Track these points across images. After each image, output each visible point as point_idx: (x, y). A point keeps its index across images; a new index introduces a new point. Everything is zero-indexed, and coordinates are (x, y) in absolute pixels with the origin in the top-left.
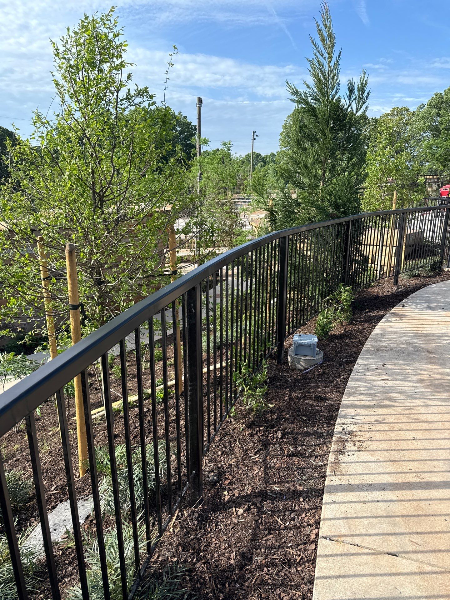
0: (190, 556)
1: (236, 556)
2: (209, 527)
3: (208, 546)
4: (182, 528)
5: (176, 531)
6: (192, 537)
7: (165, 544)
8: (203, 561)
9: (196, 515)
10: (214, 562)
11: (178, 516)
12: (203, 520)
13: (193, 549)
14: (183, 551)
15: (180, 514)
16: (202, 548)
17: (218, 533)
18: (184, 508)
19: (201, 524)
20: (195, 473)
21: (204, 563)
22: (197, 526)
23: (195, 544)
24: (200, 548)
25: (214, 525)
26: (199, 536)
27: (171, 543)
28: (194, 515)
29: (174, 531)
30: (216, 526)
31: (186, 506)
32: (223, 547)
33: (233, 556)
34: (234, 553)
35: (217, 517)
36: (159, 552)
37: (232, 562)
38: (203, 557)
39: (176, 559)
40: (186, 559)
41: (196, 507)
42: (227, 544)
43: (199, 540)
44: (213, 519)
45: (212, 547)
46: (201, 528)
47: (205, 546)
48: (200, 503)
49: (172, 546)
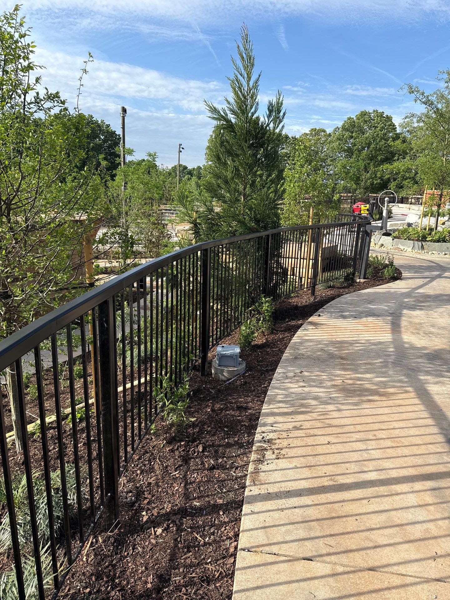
0: (104, 585)
1: (153, 579)
2: (125, 552)
3: (123, 572)
4: (96, 555)
5: (90, 560)
6: (107, 564)
7: (78, 575)
8: (118, 589)
9: (112, 540)
10: (130, 589)
11: (92, 543)
12: (119, 545)
13: (108, 577)
14: (96, 580)
15: (94, 540)
16: (117, 575)
17: (134, 557)
18: (100, 534)
19: (117, 549)
20: (110, 496)
21: (119, 591)
22: (112, 552)
23: (110, 571)
24: (115, 575)
25: (131, 548)
26: (114, 562)
27: (84, 573)
28: (109, 540)
29: (87, 560)
30: (133, 549)
31: (102, 531)
32: (140, 571)
33: (150, 579)
34: (151, 576)
35: (135, 539)
36: (70, 584)
37: (149, 586)
38: (119, 584)
39: (88, 590)
40: (99, 589)
41: (111, 532)
42: (144, 568)
43: (114, 566)
44: (130, 542)
45: (128, 573)
46: (116, 554)
47: (121, 572)
48: (116, 526)
49: (84, 576)
